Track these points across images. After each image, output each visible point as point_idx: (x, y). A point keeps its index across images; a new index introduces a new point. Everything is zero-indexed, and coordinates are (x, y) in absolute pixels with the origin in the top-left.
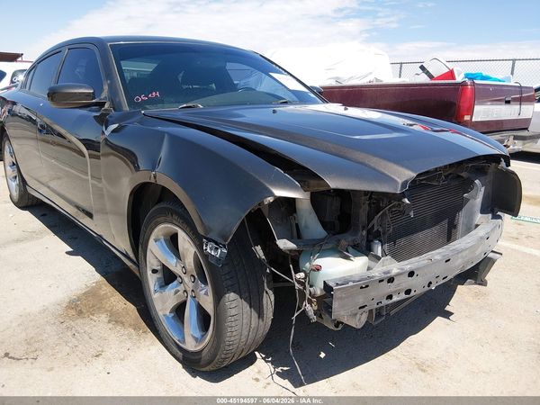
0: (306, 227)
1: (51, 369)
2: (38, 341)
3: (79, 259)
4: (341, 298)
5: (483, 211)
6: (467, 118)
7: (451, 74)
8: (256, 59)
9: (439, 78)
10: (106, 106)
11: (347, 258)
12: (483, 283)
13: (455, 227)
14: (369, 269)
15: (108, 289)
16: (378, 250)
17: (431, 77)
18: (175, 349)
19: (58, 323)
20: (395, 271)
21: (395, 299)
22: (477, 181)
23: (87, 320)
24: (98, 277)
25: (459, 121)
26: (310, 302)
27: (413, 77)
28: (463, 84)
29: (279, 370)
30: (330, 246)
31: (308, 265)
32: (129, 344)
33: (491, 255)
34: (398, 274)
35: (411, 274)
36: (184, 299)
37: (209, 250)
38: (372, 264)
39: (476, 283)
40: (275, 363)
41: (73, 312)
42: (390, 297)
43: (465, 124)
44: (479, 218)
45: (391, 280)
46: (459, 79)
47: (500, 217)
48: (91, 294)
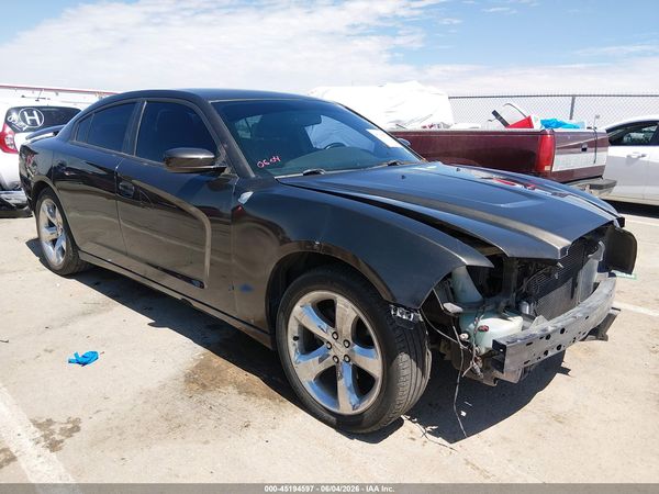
0: (463, 291)
1: (207, 442)
2: (177, 417)
3: (166, 331)
4: (512, 355)
5: (600, 270)
6: (547, 168)
7: (528, 122)
8: (343, 112)
9: (514, 126)
10: (227, 172)
11: (505, 318)
12: (604, 338)
13: (576, 285)
14: (523, 328)
15: (218, 361)
16: (527, 309)
17: (506, 124)
18: (326, 415)
19: (186, 398)
20: (550, 329)
21: (550, 354)
22: (600, 243)
23: (215, 394)
24: (200, 350)
25: (539, 173)
26: (476, 360)
27: (486, 124)
28: (543, 133)
29: (428, 429)
30: (490, 308)
31: (472, 326)
32: (272, 414)
33: (611, 311)
34: (554, 331)
35: (563, 331)
36: (334, 364)
37: (398, 314)
38: (527, 324)
39: (597, 339)
40: (424, 423)
41: (195, 387)
42: (546, 353)
43: (546, 175)
44: (597, 277)
45: (548, 337)
46: (537, 127)
47: (614, 275)
48: (202, 366)
